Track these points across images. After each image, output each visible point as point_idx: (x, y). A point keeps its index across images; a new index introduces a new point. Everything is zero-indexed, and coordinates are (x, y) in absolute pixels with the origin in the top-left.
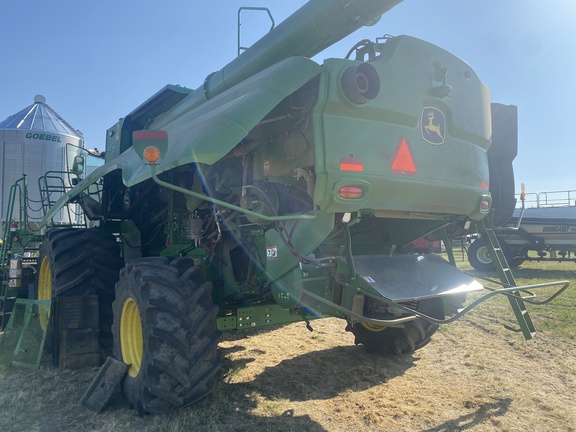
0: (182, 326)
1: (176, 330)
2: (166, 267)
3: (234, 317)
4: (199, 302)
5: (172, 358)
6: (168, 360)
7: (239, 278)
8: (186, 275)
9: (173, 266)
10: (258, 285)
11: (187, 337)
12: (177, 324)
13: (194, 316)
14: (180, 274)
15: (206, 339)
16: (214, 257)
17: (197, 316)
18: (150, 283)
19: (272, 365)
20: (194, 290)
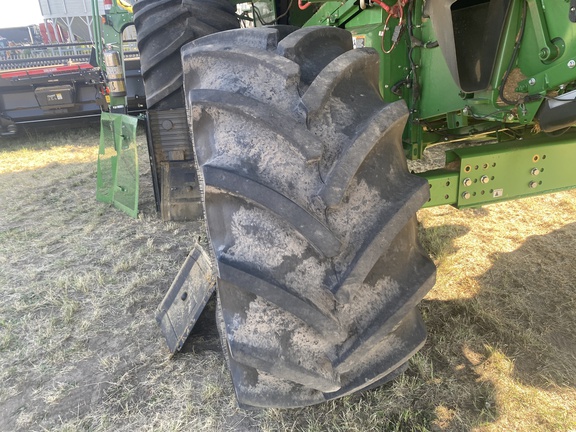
0: (309, 252)
1: (291, 263)
2: (264, 57)
3: (453, 179)
4: (365, 173)
5: (285, 338)
6: (275, 343)
7: (469, 78)
8: (323, 82)
9: (287, 53)
10: (530, 99)
11: (326, 282)
12: (293, 247)
13: (349, 219)
14: (305, 79)
15: (383, 284)
16: (403, 29)
17: (356, 218)
18: (213, 111)
19: (509, 248)
20: (350, 132)
